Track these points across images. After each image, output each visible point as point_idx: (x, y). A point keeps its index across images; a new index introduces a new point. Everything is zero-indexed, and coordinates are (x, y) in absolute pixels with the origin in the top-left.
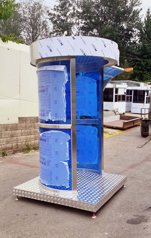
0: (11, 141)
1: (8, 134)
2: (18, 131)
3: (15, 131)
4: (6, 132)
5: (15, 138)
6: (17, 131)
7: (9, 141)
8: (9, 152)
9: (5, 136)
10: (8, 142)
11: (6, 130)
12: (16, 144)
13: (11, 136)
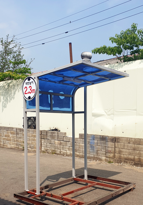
0: (133, 153)
1: (131, 147)
2: (141, 146)
3: (138, 145)
4: (128, 144)
5: (138, 152)
6: (139, 145)
7: (132, 153)
8: (130, 163)
9: (127, 147)
10: (130, 154)
11: (129, 143)
12: (138, 157)
13: (133, 149)
